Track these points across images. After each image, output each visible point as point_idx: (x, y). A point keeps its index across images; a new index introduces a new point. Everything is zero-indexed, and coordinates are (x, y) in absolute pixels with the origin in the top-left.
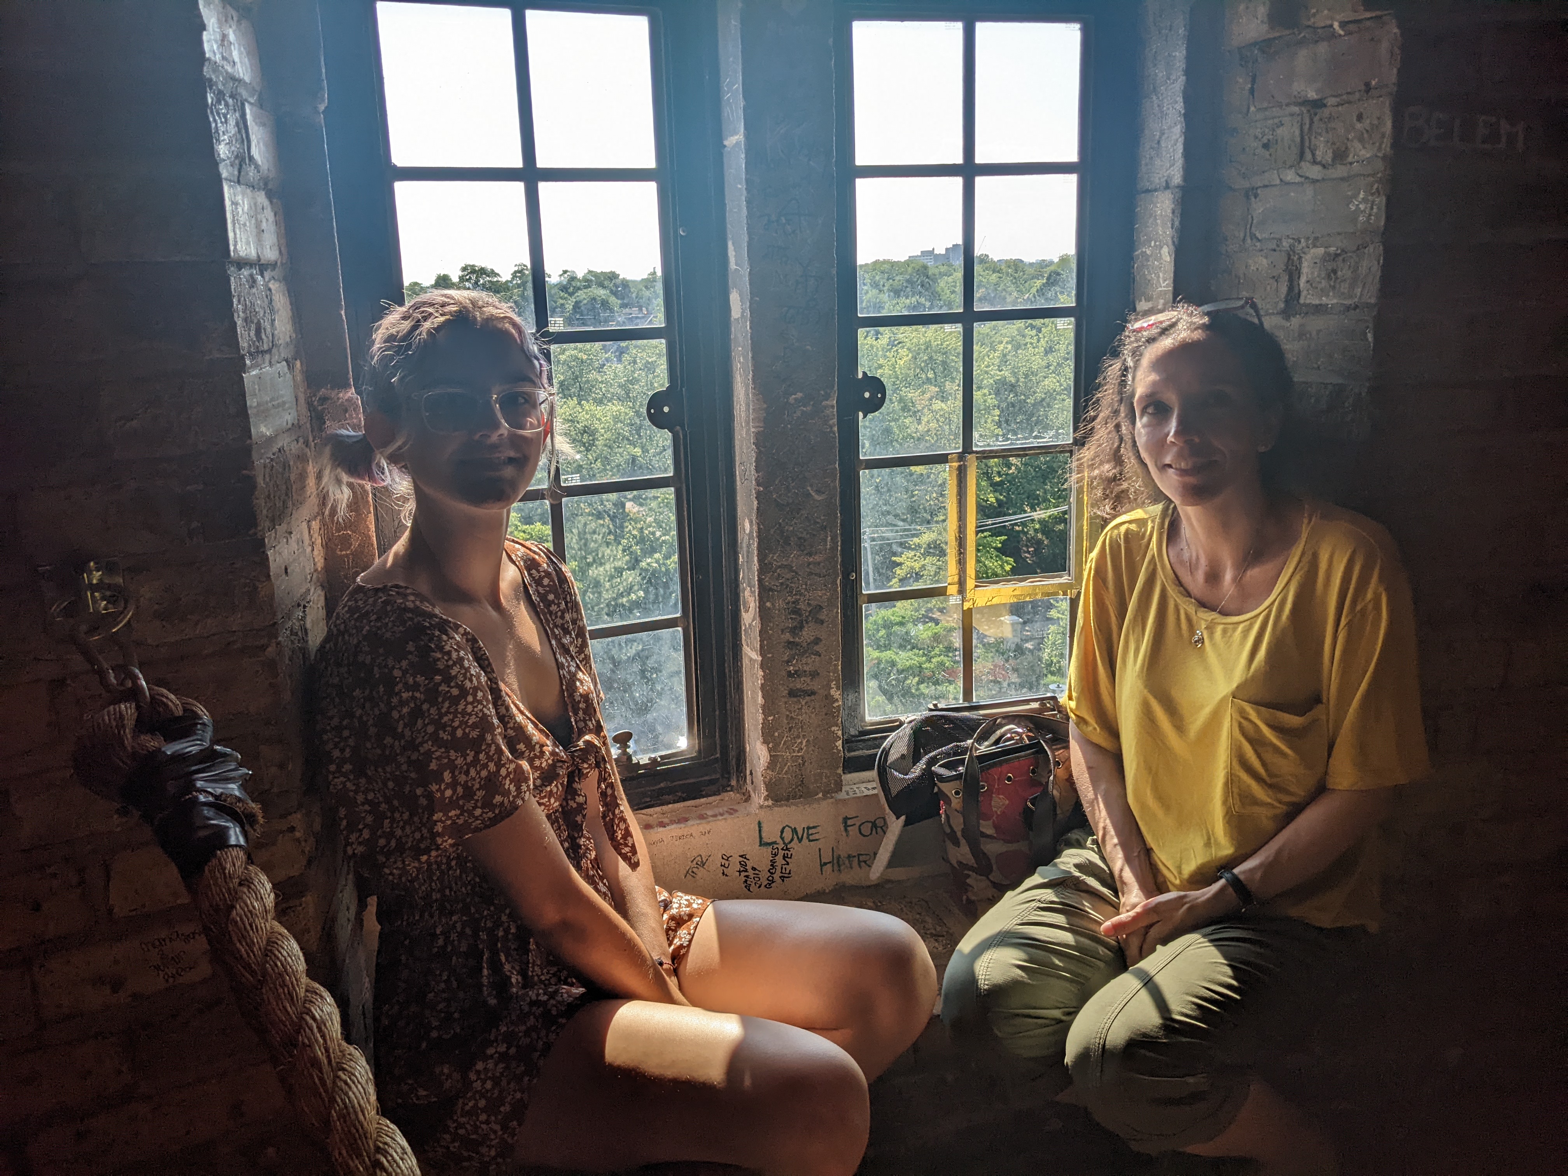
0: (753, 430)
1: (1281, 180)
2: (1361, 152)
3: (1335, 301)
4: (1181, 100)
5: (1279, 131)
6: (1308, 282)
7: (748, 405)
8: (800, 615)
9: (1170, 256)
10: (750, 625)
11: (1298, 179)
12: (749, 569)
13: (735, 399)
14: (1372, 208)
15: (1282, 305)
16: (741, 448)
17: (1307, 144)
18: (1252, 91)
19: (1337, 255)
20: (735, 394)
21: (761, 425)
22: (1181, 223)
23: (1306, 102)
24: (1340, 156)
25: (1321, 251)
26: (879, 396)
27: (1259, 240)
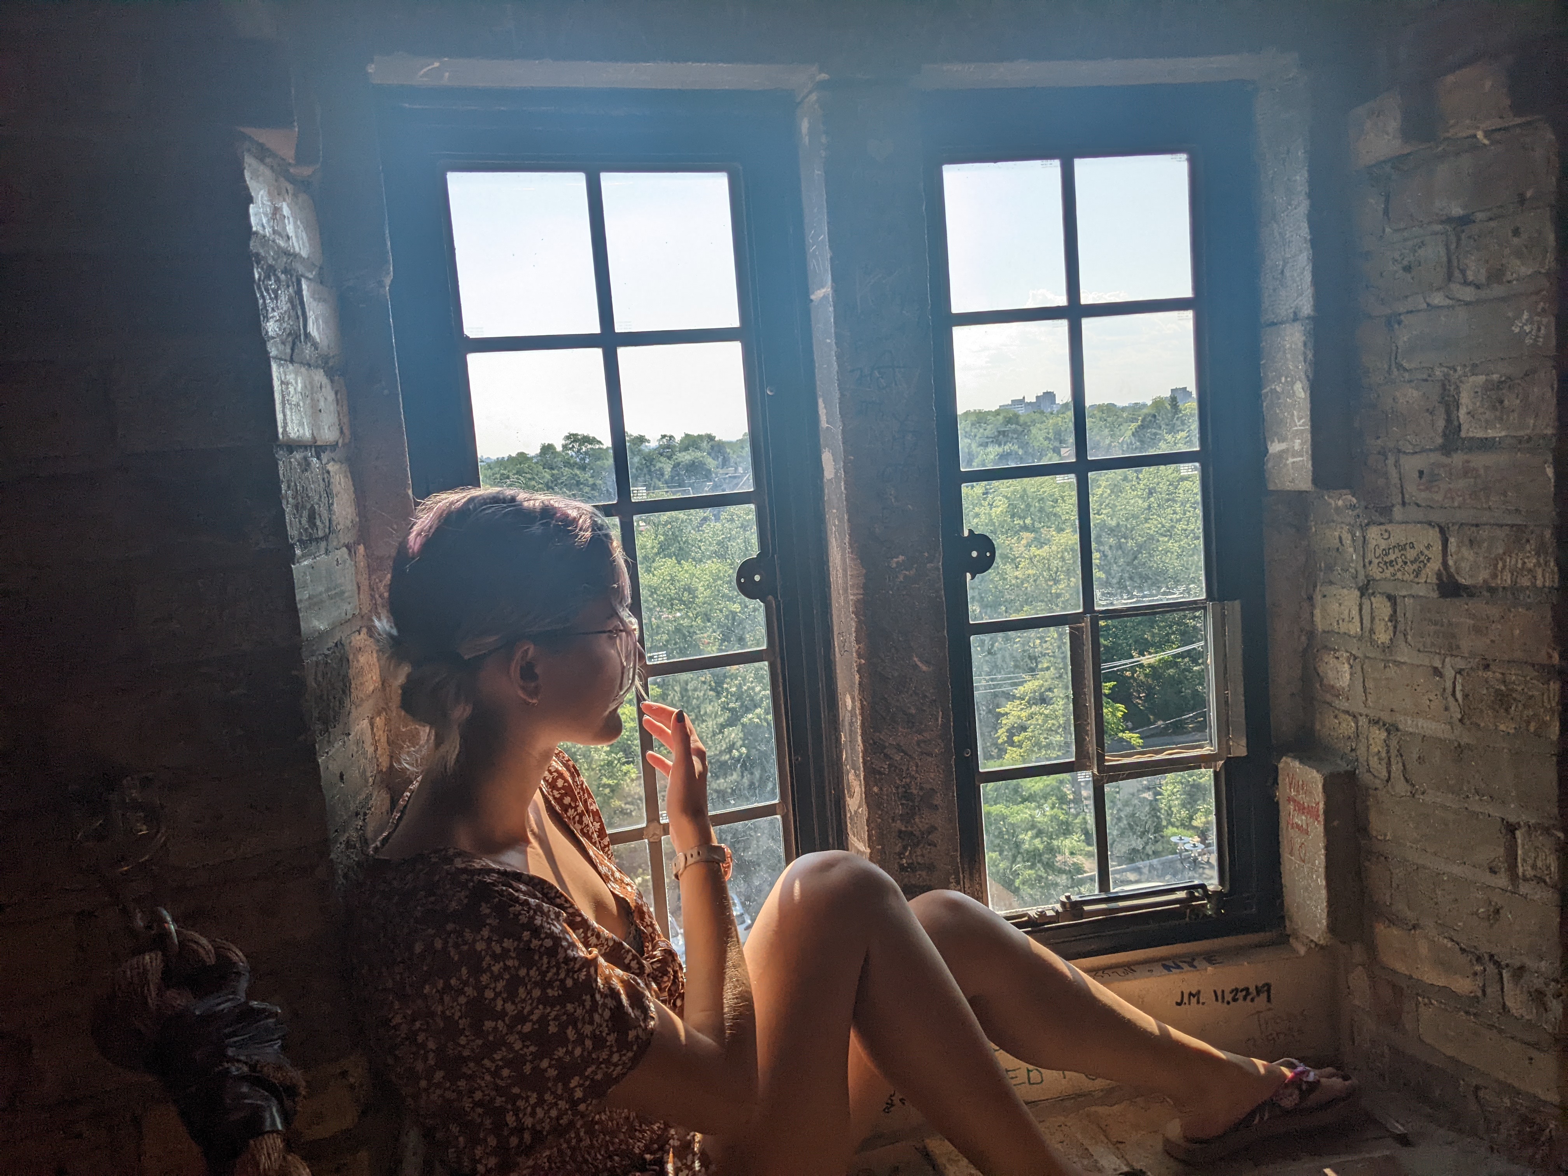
0: (851, 597)
1: (1428, 305)
2: (1520, 269)
3: (1503, 434)
4: (1306, 225)
5: (1421, 252)
6: (1469, 413)
7: (845, 570)
8: (913, 801)
9: (1305, 392)
10: (856, 812)
11: (1448, 302)
12: (853, 749)
13: (831, 564)
14: (1539, 329)
15: (1440, 441)
16: (839, 616)
17: (1455, 263)
18: (1386, 212)
19: (1501, 382)
20: (831, 559)
21: (861, 592)
22: (1314, 356)
23: (1449, 220)
24: (1496, 275)
25: (1482, 378)
26: (988, 554)
27: (1405, 370)
